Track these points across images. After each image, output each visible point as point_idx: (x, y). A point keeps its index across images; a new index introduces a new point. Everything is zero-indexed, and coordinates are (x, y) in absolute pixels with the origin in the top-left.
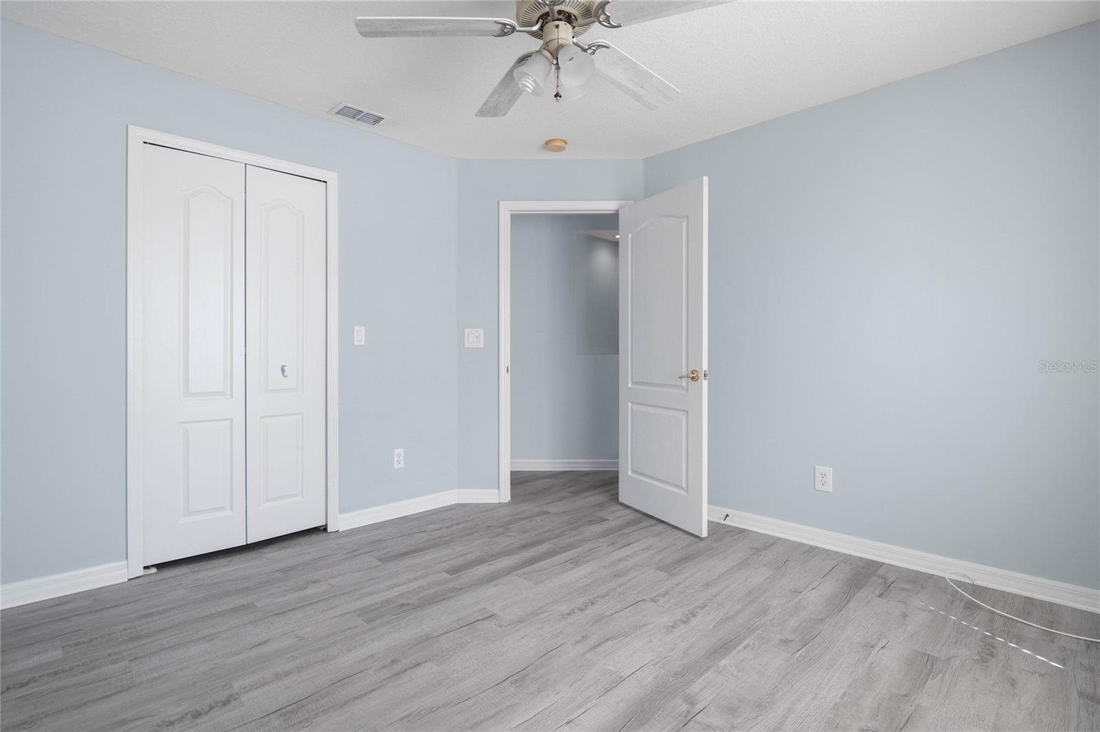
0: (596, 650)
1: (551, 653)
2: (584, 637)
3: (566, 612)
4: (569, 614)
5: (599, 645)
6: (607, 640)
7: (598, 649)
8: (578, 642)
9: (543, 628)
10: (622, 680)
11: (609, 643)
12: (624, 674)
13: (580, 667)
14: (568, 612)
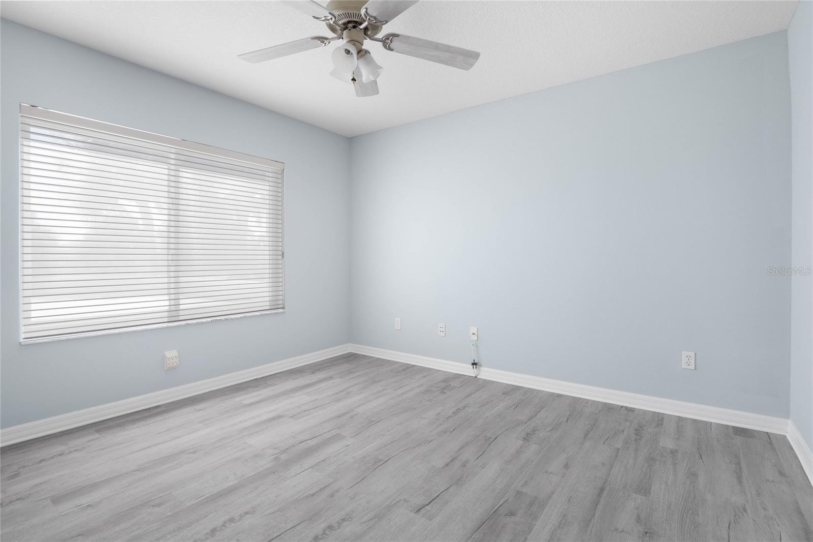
0: (324, 485)
1: (359, 480)
2: (332, 496)
3: (347, 523)
4: (343, 520)
5: (321, 489)
6: (313, 495)
7: (322, 486)
8: (337, 491)
9: (368, 502)
10: (312, 467)
11: (312, 492)
12: (310, 470)
13: (338, 473)
14: (345, 523)
